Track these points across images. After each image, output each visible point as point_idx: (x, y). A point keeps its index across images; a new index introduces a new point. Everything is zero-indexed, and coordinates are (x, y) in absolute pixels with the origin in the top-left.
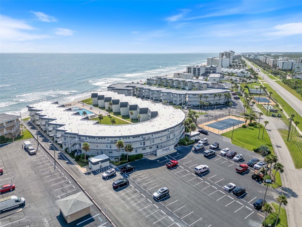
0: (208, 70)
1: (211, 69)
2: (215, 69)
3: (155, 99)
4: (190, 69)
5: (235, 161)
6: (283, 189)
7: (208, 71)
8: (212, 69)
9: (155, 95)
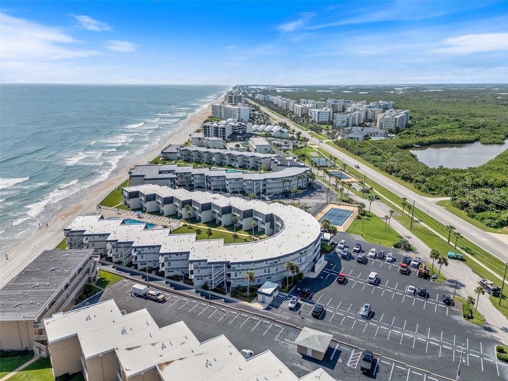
0: (235, 130)
1: (240, 129)
2: (245, 128)
3: (215, 188)
4: (207, 129)
5: (388, 261)
6: (449, 281)
7: (237, 131)
8: (241, 127)
9: (214, 182)
